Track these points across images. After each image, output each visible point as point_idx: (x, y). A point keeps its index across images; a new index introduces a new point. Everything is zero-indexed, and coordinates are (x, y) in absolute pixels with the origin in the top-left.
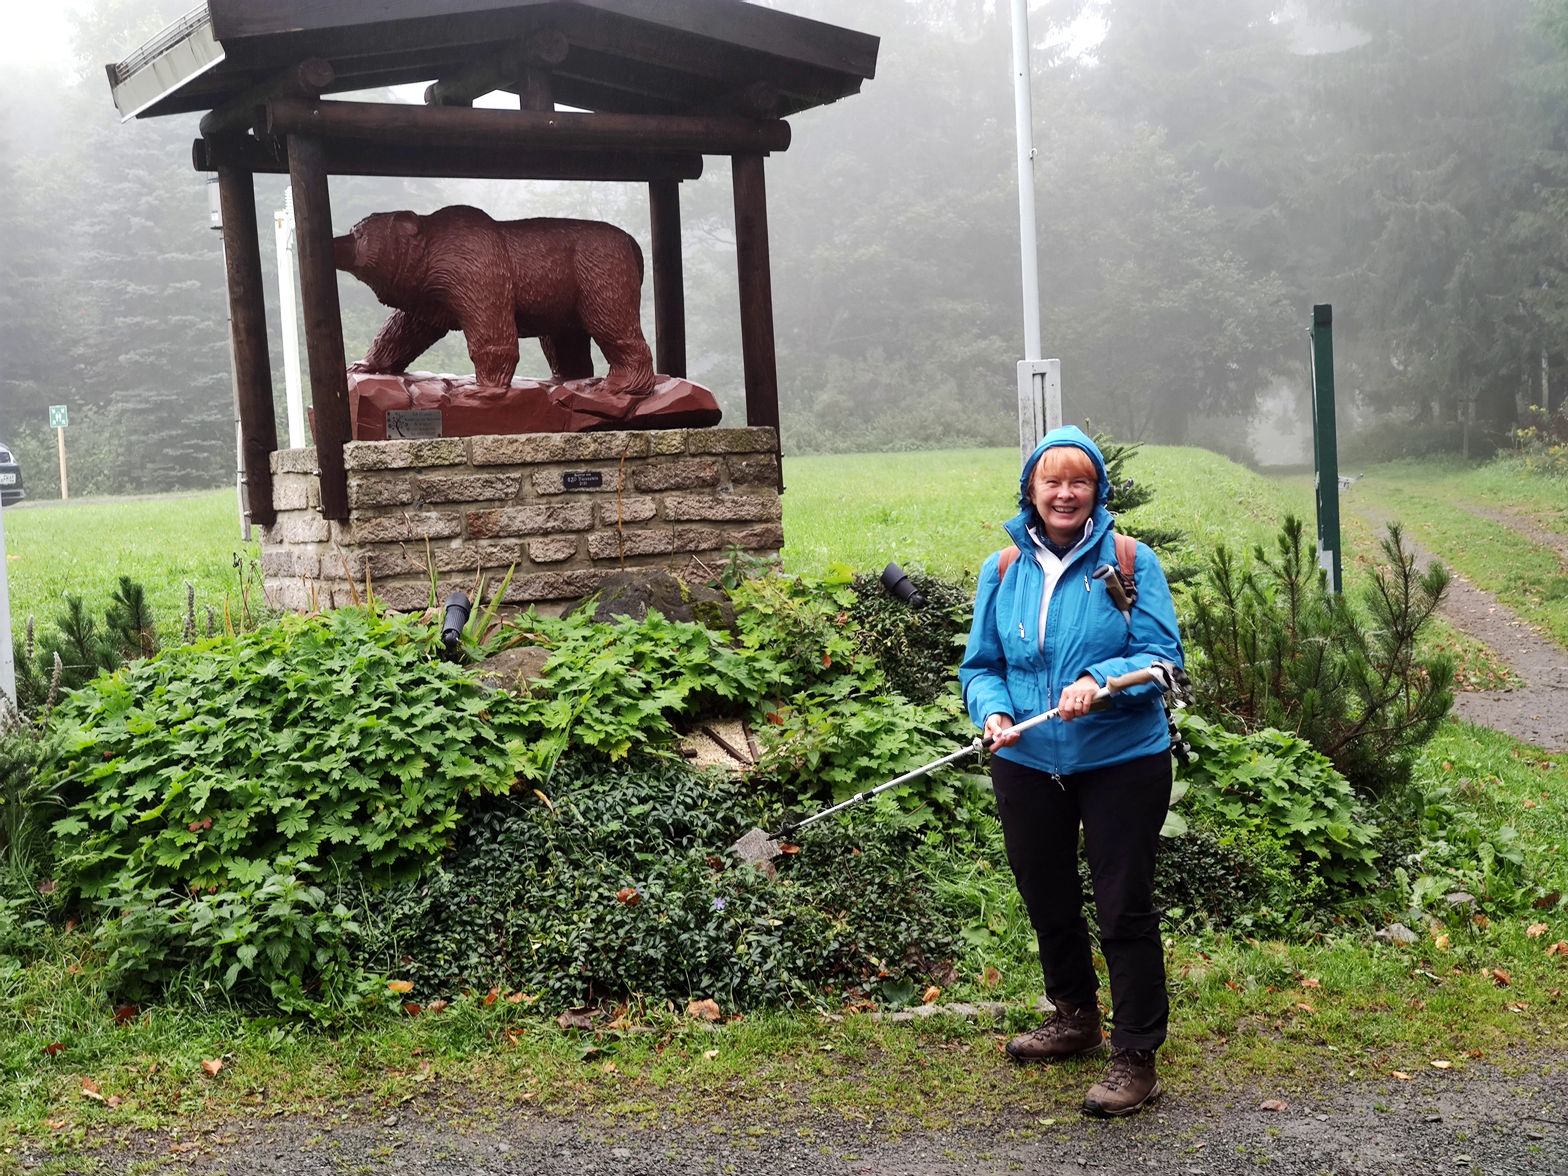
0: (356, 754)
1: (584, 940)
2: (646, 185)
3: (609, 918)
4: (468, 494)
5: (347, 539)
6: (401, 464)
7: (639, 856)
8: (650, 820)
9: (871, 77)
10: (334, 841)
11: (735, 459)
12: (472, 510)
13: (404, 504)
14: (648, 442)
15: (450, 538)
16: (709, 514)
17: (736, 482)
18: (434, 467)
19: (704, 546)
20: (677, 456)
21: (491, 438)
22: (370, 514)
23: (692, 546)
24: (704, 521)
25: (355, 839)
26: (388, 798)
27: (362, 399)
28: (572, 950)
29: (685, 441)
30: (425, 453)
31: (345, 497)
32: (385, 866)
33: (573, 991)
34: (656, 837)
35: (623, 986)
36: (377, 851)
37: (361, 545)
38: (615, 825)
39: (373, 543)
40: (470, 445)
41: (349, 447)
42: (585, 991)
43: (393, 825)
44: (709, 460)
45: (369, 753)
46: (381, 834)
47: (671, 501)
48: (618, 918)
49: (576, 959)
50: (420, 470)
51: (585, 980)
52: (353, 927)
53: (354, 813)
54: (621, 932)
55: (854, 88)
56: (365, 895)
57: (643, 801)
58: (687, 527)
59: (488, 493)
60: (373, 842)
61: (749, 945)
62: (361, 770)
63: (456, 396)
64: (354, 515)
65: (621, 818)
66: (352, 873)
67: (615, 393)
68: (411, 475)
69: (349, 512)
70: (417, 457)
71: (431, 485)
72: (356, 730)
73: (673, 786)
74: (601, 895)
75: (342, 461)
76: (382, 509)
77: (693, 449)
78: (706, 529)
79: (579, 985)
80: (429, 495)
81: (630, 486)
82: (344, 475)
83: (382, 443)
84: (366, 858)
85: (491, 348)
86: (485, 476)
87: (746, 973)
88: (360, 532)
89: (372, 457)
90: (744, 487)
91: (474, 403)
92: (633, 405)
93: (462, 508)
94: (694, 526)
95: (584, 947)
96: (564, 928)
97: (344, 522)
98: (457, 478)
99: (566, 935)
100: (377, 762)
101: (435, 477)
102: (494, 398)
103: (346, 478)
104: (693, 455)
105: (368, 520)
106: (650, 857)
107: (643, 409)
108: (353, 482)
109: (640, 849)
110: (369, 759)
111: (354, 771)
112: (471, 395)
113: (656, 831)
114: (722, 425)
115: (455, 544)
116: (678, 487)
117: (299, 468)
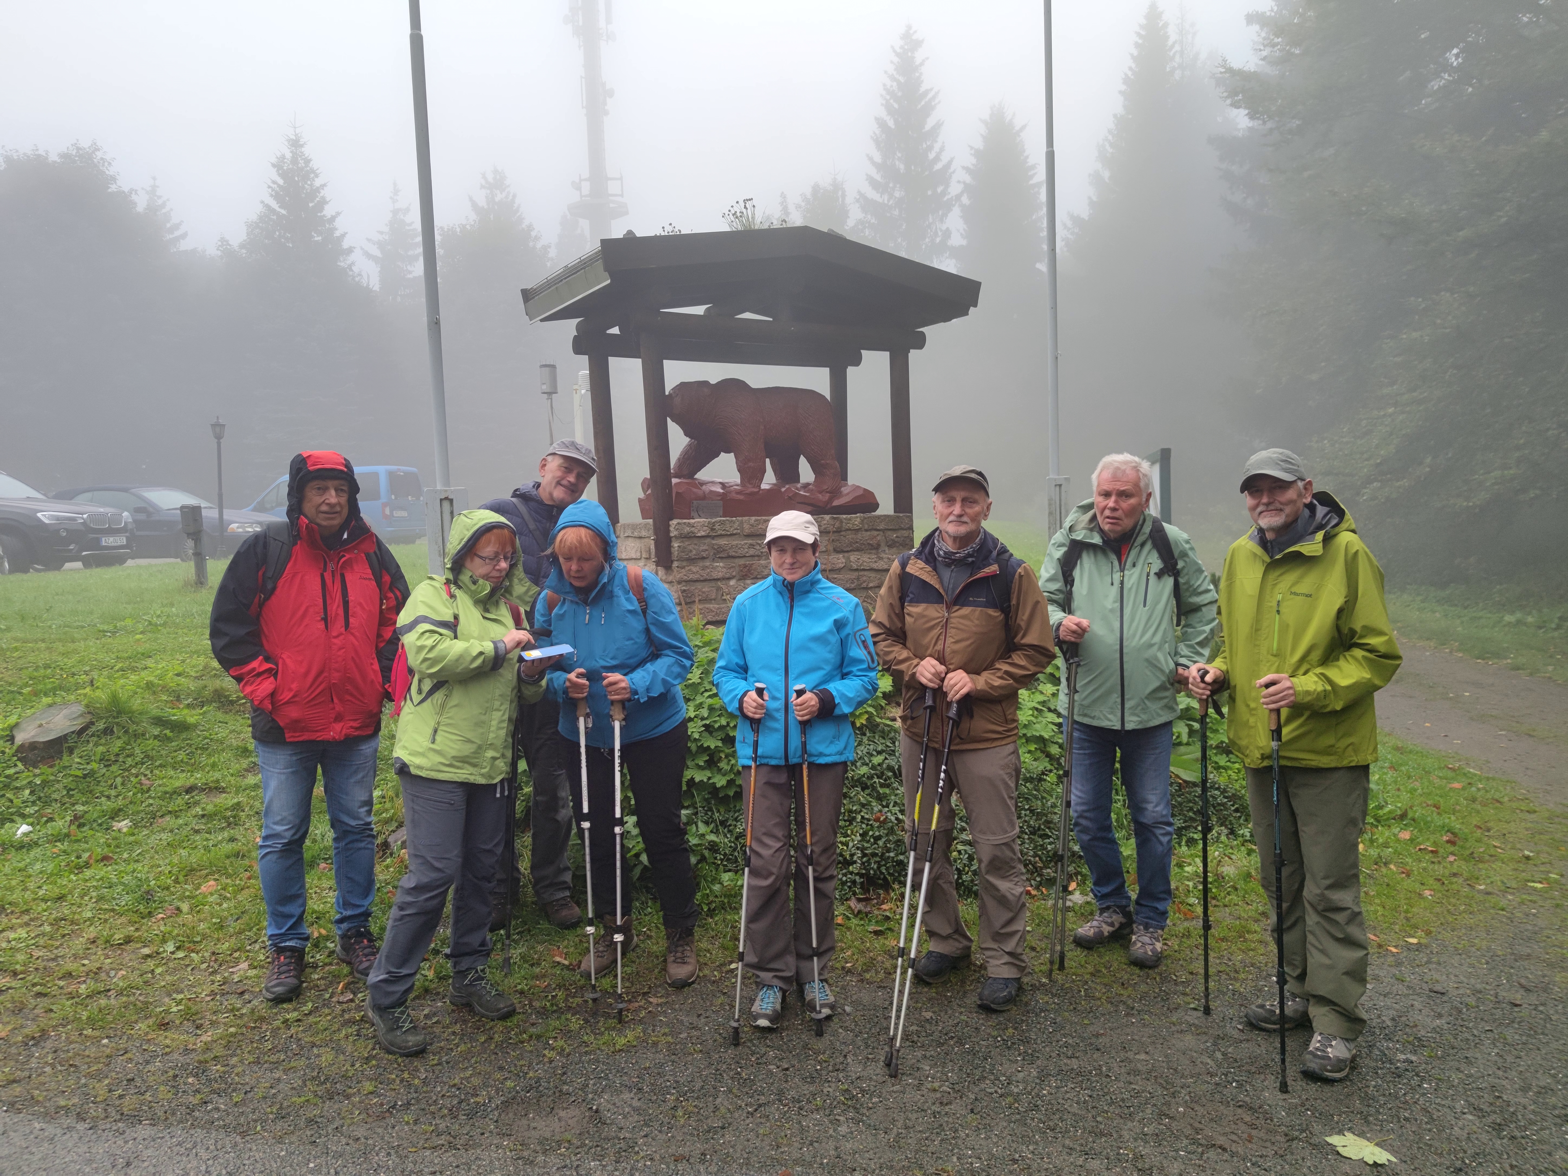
0: (707, 722)
1: (858, 848)
2: (828, 369)
3: (871, 833)
4: (741, 552)
5: (670, 578)
6: (703, 534)
7: (881, 791)
8: (885, 766)
9: (975, 306)
10: (697, 780)
11: (889, 533)
12: (742, 562)
13: (703, 558)
14: (841, 522)
15: (729, 579)
16: (875, 566)
17: (890, 546)
18: (721, 536)
19: (871, 585)
20: (857, 530)
21: (753, 518)
22: (684, 564)
23: (864, 585)
24: (872, 570)
25: (709, 778)
26: (727, 751)
27: (677, 493)
28: (852, 855)
29: (862, 521)
30: (717, 527)
31: (669, 553)
32: (727, 796)
33: (854, 882)
34: (889, 778)
35: (885, 879)
36: (722, 787)
37: (679, 582)
38: (864, 770)
39: (686, 581)
40: (742, 523)
41: (674, 522)
42: (862, 883)
43: (732, 768)
44: (876, 533)
45: (715, 722)
46: (724, 775)
47: (853, 557)
48: (877, 834)
49: (855, 862)
50: (713, 538)
51: (861, 876)
52: (712, 837)
53: (706, 761)
54: (881, 843)
55: (965, 313)
56: (717, 815)
57: (879, 753)
58: (862, 573)
59: (752, 552)
60: (720, 781)
61: (959, 852)
62: (711, 733)
63: (730, 492)
64: (675, 564)
65: (867, 765)
66: (706, 800)
67: (820, 492)
68: (708, 540)
69: (672, 562)
70: (712, 530)
71: (720, 547)
72: (706, 706)
73: (894, 743)
74: (863, 817)
75: (669, 531)
76: (692, 561)
77: (866, 527)
78: (872, 575)
79: (857, 878)
80: (719, 552)
81: (831, 549)
82: (669, 540)
83: (692, 521)
84: (714, 790)
85: (751, 464)
86: (750, 541)
87: (960, 872)
88: (677, 575)
89: (687, 529)
90: (894, 550)
91: (741, 497)
92: (831, 500)
93: (737, 560)
94: (866, 573)
95: (859, 854)
96: (843, 839)
97: (668, 568)
98: (735, 543)
99: (846, 844)
100: (722, 728)
101: (722, 542)
102: (752, 494)
103: (671, 541)
104: (866, 530)
105: (683, 568)
106: (887, 791)
107: (836, 503)
108: (676, 545)
109: (882, 786)
110: (716, 726)
111: (706, 734)
112: (739, 493)
113: (890, 774)
114: (879, 512)
115: (732, 582)
116: (858, 550)
117: (636, 534)
